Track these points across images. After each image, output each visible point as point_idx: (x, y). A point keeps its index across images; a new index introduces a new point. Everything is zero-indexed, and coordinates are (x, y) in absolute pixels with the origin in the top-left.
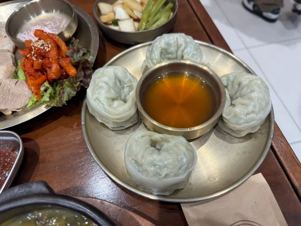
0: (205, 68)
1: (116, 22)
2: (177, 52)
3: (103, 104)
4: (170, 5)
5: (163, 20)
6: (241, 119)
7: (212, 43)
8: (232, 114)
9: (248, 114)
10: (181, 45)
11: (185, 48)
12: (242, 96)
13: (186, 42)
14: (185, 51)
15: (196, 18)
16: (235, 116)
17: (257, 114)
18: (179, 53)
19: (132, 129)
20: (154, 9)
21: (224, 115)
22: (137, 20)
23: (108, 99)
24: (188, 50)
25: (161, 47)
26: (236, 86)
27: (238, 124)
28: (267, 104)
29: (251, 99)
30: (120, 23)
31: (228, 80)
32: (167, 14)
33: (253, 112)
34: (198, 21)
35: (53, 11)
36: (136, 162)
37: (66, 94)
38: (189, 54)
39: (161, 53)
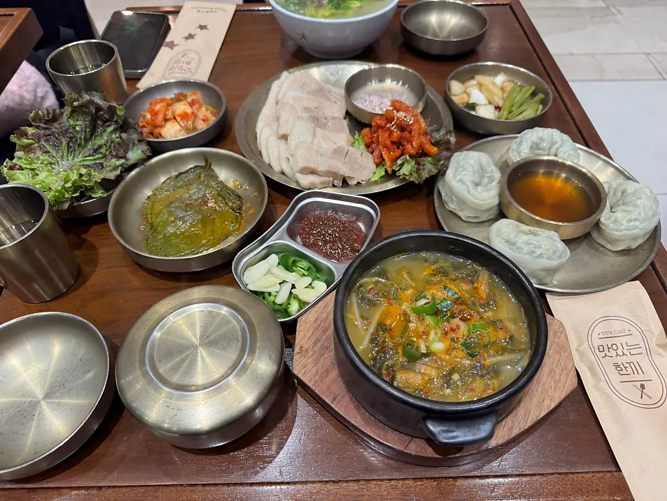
0: (584, 170)
1: (473, 106)
2: (550, 149)
3: (467, 186)
4: (541, 96)
5: (530, 112)
6: (622, 225)
7: (587, 145)
8: (613, 219)
9: (630, 221)
10: (556, 142)
11: (561, 146)
12: (624, 204)
13: (563, 141)
14: (560, 150)
15: (569, 118)
16: (615, 221)
17: (641, 223)
18: (553, 150)
19: (486, 224)
20: (518, 98)
21: (602, 220)
22: (498, 108)
23: (473, 182)
24: (564, 148)
25: (532, 140)
26: (620, 194)
27: (617, 231)
28: (655, 214)
29: (636, 206)
30: (477, 108)
31: (610, 187)
32: (535, 107)
33: (636, 220)
34: (571, 121)
35: (398, 82)
36: (507, 241)
37: (426, 171)
38: (564, 153)
39: (531, 147)
